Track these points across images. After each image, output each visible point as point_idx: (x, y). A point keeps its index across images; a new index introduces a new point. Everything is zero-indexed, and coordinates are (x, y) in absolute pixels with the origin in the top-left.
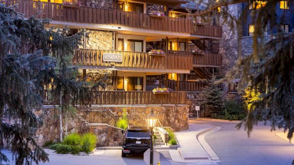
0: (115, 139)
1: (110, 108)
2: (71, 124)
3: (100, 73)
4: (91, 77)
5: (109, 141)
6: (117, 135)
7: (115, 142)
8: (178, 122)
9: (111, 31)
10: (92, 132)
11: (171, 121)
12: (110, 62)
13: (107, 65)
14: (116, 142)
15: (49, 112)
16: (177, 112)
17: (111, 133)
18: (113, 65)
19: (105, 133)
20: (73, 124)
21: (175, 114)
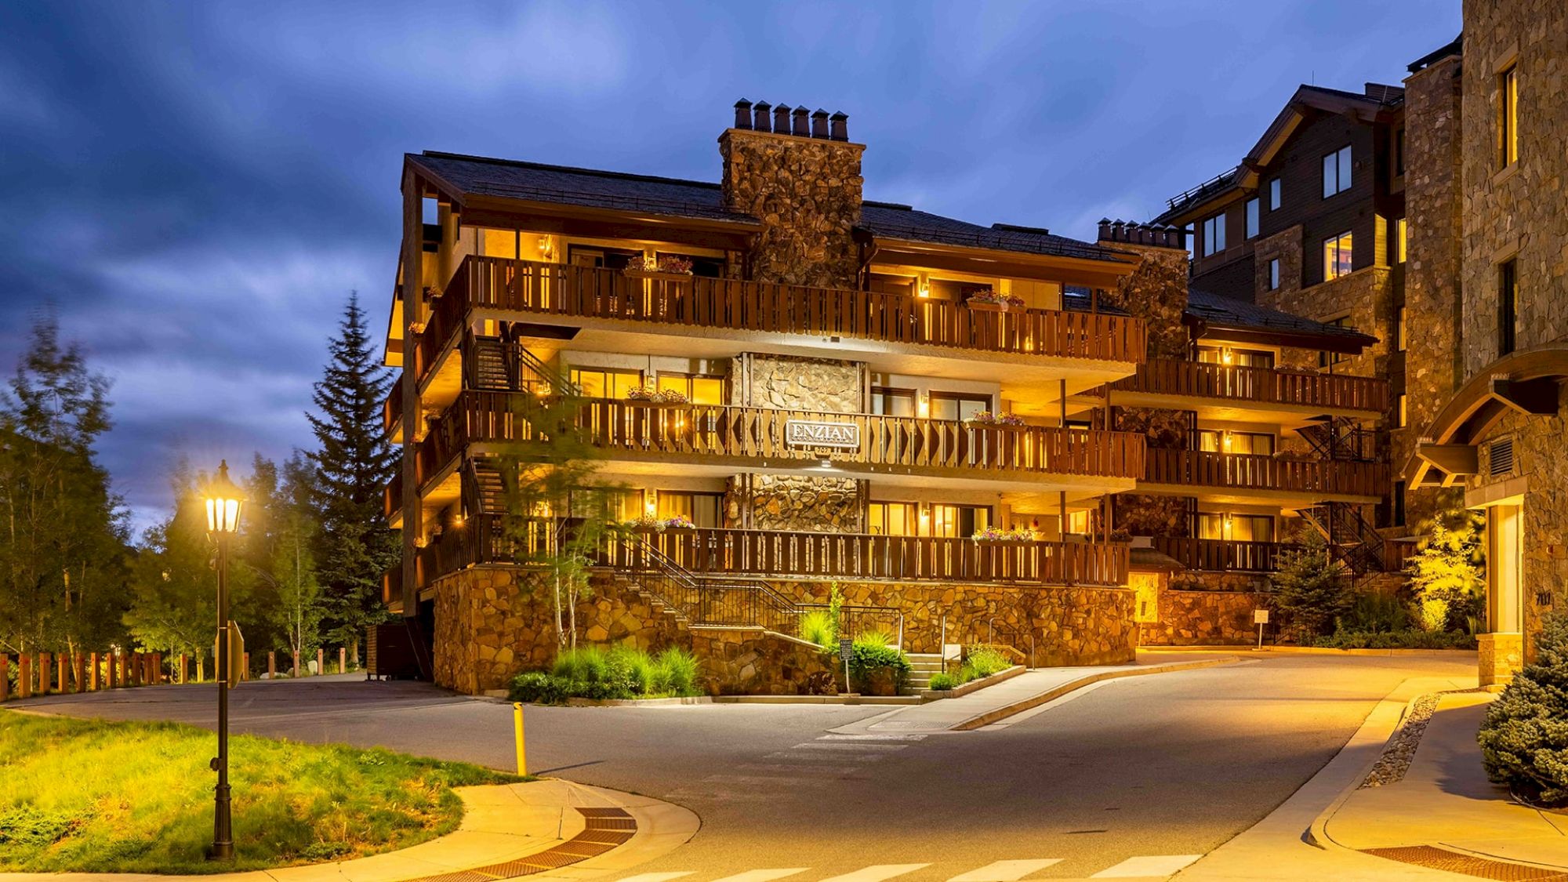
0: (787, 674)
1: (800, 584)
2: (623, 621)
3: (816, 489)
4: (783, 498)
5: (769, 678)
6: (793, 662)
7: (786, 681)
8: (1075, 636)
9: (853, 364)
10: (703, 650)
11: (1045, 632)
12: (813, 448)
13: (799, 455)
14: (790, 683)
15: (534, 583)
16: (1071, 605)
17: (776, 656)
18: (827, 457)
19: (754, 656)
20: (630, 623)
21: (1059, 611)
